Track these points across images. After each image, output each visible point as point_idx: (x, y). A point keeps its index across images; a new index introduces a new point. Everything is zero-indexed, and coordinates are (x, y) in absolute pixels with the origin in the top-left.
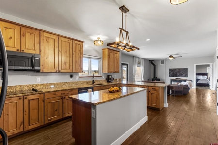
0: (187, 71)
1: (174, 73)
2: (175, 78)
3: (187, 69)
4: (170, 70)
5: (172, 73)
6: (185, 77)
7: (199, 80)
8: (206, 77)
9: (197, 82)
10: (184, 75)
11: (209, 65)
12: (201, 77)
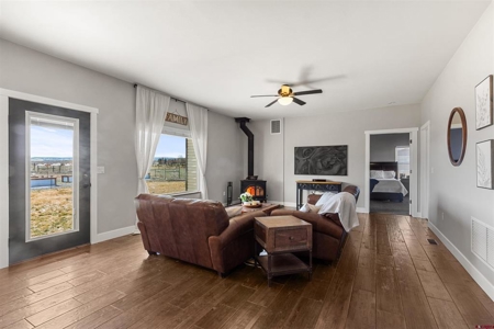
0: (346, 156)
1: (307, 163)
2: (309, 178)
3: (346, 146)
4: (298, 151)
5: (302, 161)
6: (339, 173)
7: (377, 182)
8: (393, 173)
9: (372, 187)
10: (336, 168)
11: (406, 136)
12: (381, 175)
